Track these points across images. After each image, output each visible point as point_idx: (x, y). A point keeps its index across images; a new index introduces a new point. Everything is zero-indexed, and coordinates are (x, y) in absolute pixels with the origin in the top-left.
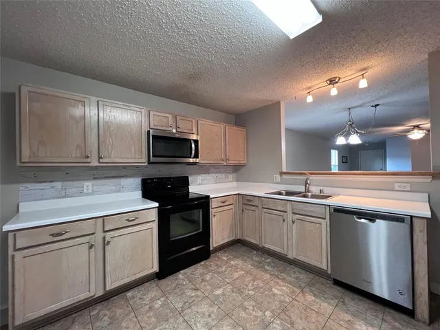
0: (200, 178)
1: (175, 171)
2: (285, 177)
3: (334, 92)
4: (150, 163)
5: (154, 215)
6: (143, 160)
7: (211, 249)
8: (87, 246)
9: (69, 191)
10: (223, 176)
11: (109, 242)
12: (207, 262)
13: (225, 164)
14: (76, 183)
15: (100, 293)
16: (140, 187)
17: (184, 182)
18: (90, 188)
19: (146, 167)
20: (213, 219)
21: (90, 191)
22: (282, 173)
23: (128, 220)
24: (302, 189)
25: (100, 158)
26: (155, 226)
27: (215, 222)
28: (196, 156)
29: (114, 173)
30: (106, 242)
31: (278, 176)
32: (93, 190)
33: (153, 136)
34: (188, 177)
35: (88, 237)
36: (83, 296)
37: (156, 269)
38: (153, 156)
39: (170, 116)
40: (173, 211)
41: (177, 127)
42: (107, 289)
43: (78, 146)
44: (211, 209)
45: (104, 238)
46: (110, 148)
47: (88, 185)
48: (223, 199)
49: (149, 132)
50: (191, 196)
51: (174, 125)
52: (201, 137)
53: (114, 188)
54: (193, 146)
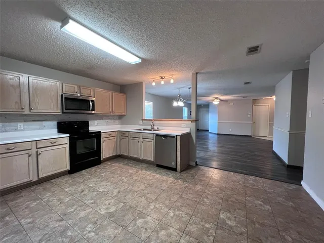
0: (96, 122)
1: (80, 118)
2: (144, 122)
3: (162, 83)
4: (63, 112)
5: (67, 141)
6: (59, 111)
7: (102, 159)
8: (27, 155)
9: (7, 128)
10: (113, 121)
11: (40, 153)
12: (99, 166)
13: (112, 114)
14: (13, 124)
15: (36, 179)
16: (56, 126)
17: (86, 124)
18: (22, 126)
19: (60, 115)
20: (103, 144)
21: (22, 129)
22: (143, 120)
23: (51, 143)
24: (150, 127)
25: (30, 109)
26: (67, 146)
27: (104, 145)
28: (93, 109)
29: (38, 118)
30: (38, 154)
31: (141, 121)
32: (24, 129)
33: (65, 98)
34: (88, 122)
35: (27, 151)
36: (26, 180)
37: (68, 168)
38: (65, 109)
39: (76, 86)
40: (78, 139)
41: (80, 93)
42: (40, 177)
43: (16, 103)
44: (101, 139)
45: (37, 152)
46: (37, 104)
47: (21, 125)
48: (109, 133)
49: (62, 95)
50: (90, 131)
51: (79, 91)
52: (96, 99)
53: (38, 127)
54: (91, 104)
